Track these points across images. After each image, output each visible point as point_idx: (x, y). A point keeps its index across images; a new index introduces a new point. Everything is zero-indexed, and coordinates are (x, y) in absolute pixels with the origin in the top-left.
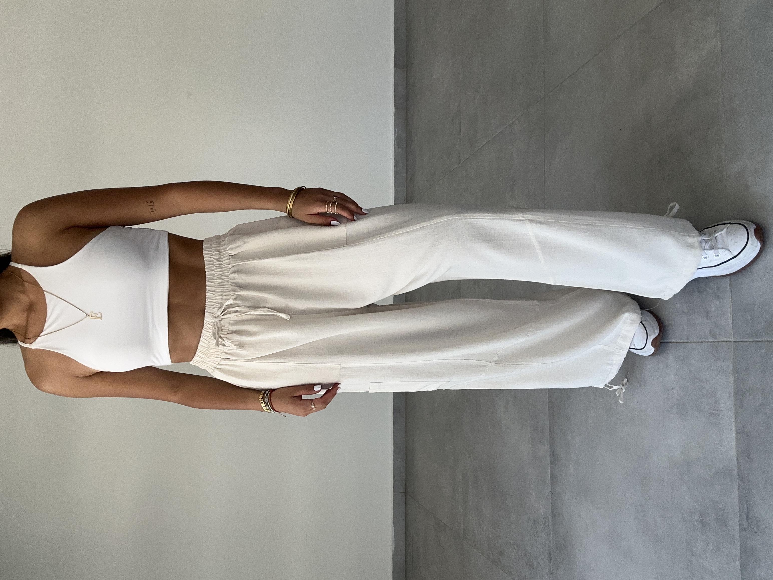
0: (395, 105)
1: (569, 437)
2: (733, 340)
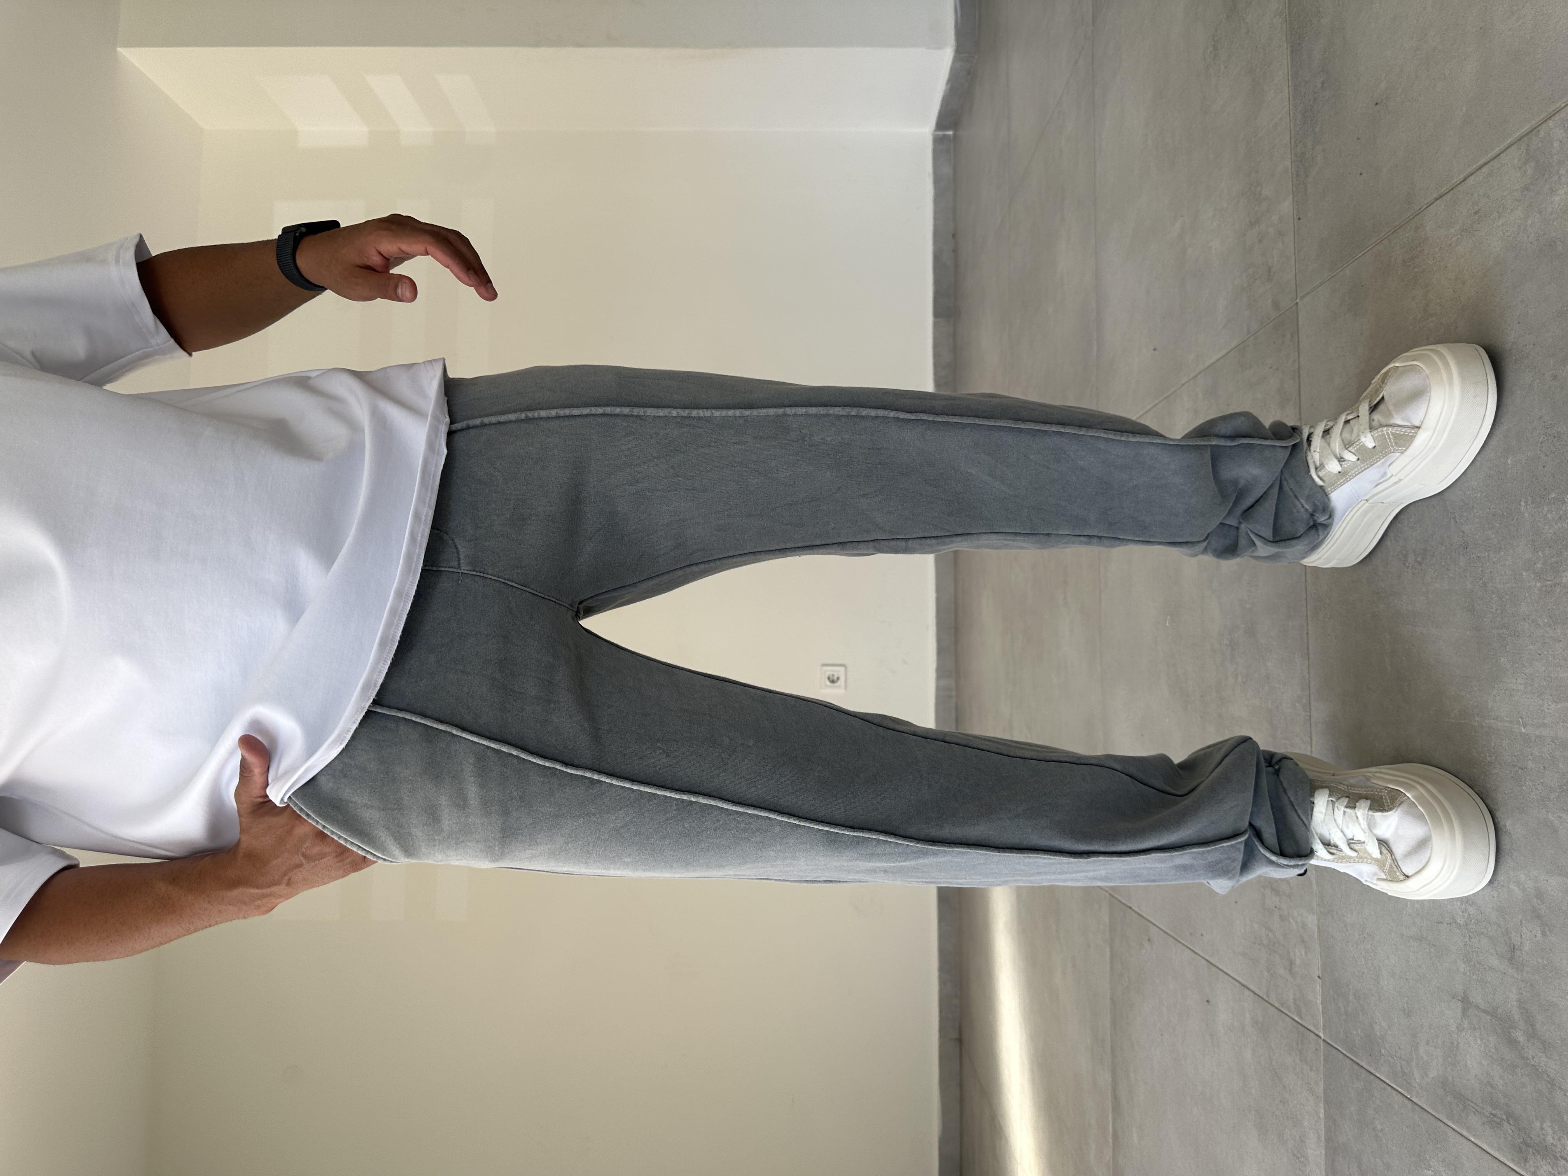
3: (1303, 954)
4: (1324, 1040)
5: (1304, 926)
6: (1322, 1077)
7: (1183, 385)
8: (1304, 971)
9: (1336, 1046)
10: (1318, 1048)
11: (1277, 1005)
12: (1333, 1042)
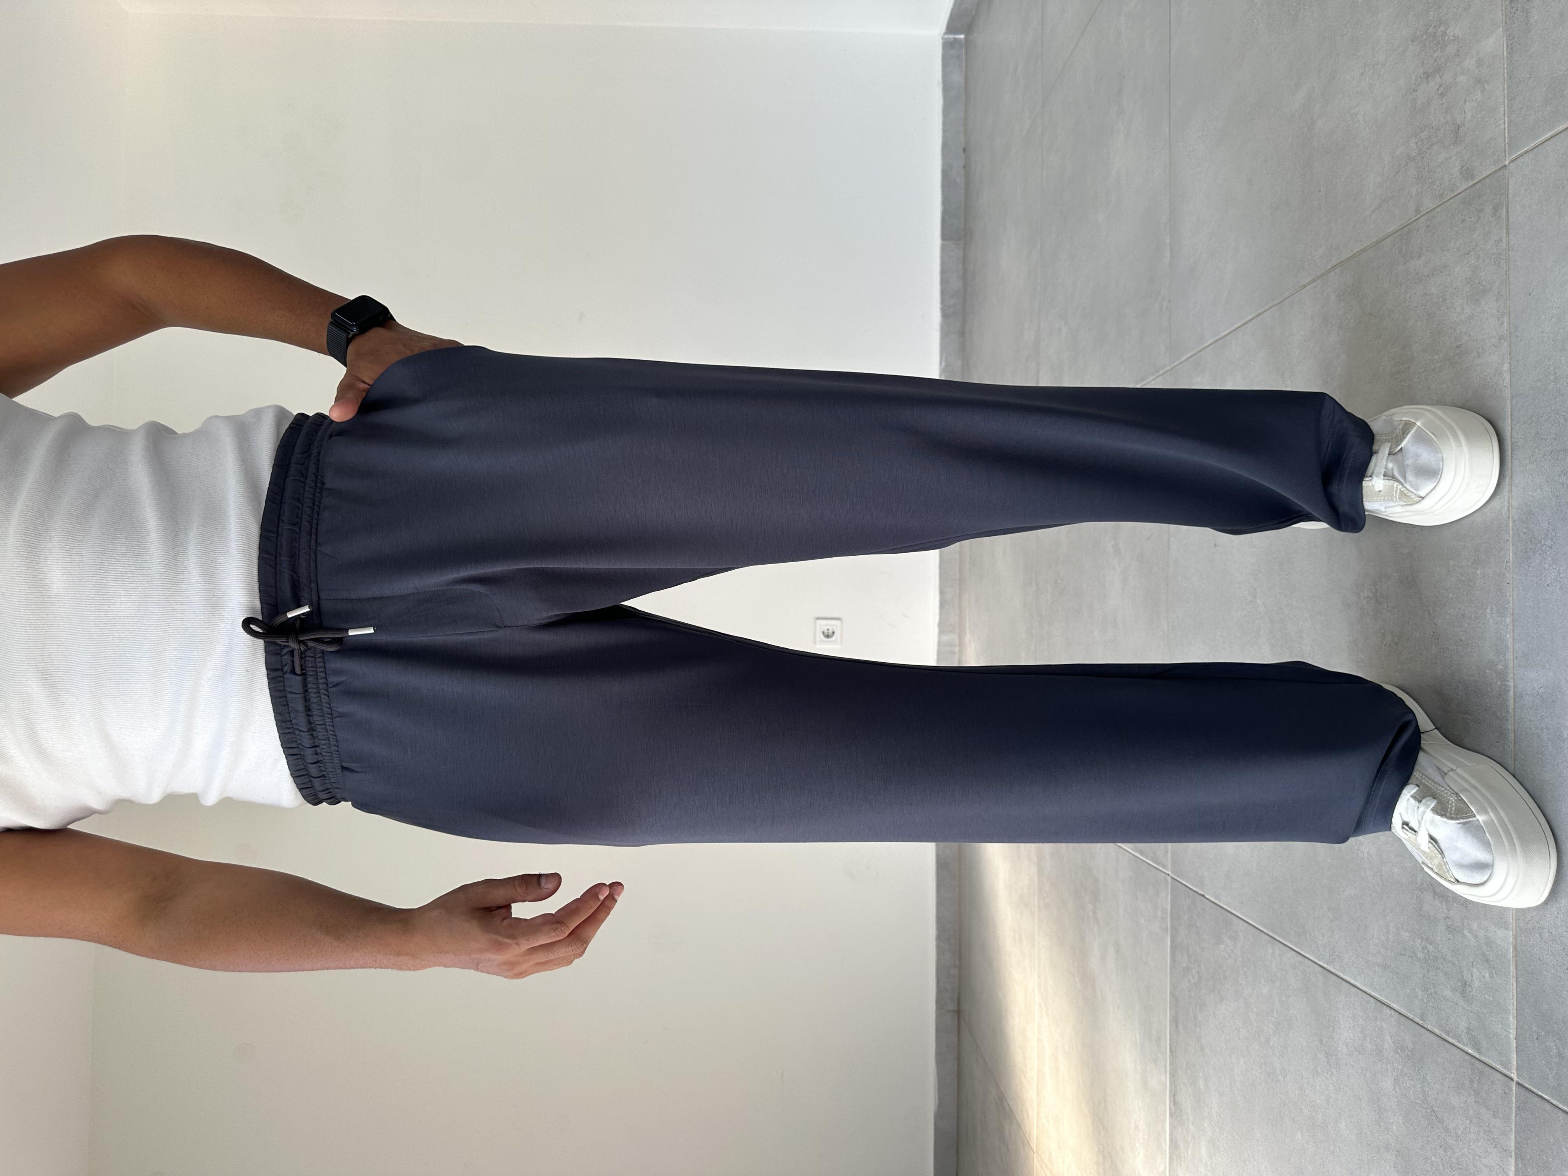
3: (1487, 975)
4: (1518, 1083)
5: (1489, 943)
6: (1513, 1127)
7: (1305, 286)
8: (1487, 997)
9: (1540, 1093)
10: (1507, 1091)
11: (1437, 1032)
12: (1535, 1087)
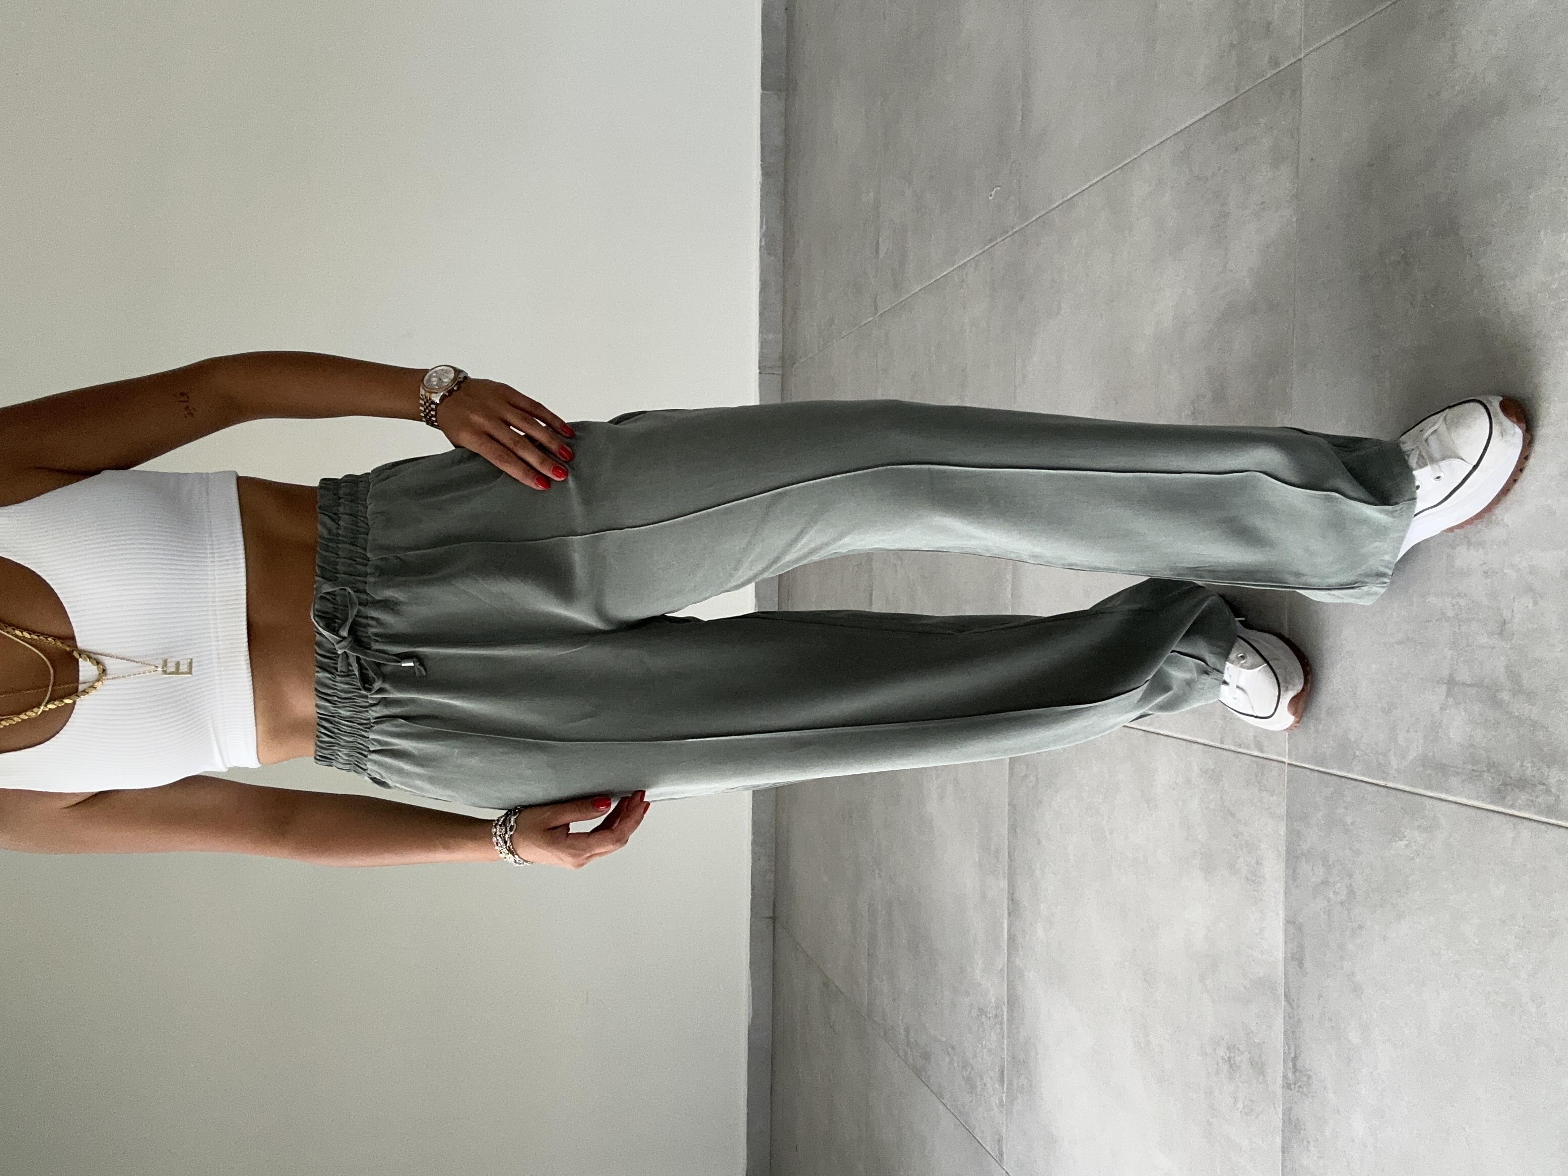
0: (763, 168)
1: (1038, 873)
2: (1286, 760)
